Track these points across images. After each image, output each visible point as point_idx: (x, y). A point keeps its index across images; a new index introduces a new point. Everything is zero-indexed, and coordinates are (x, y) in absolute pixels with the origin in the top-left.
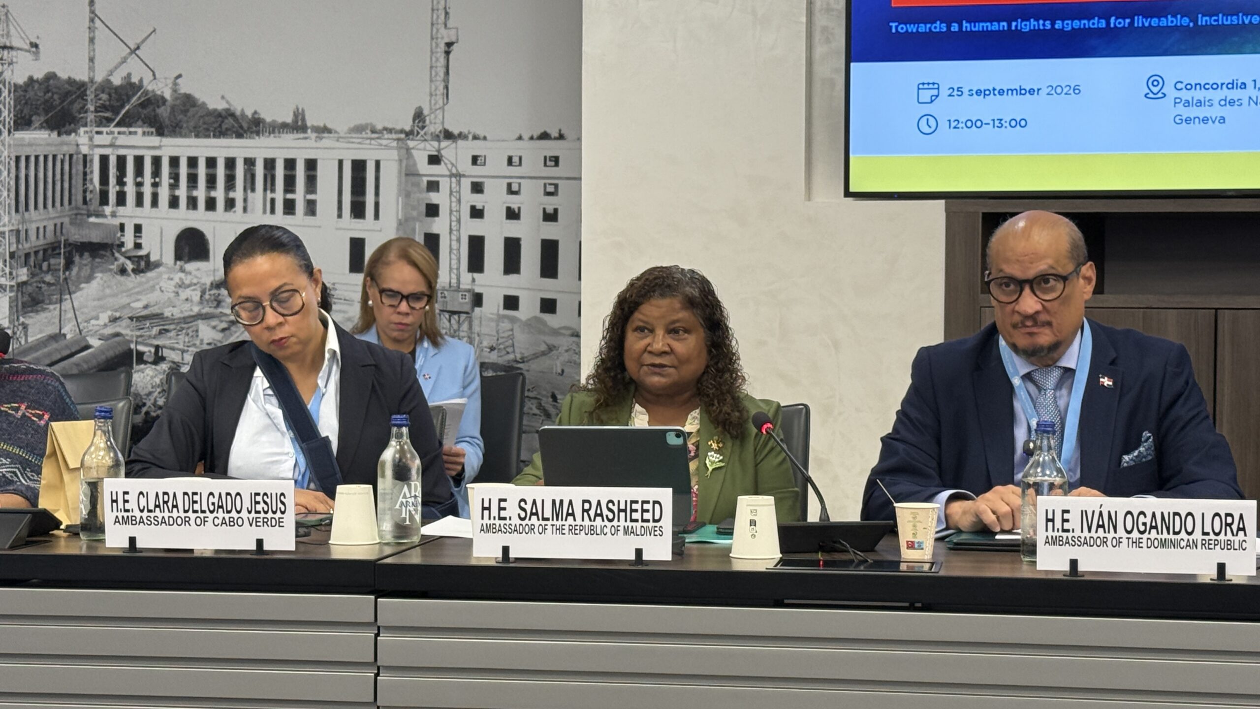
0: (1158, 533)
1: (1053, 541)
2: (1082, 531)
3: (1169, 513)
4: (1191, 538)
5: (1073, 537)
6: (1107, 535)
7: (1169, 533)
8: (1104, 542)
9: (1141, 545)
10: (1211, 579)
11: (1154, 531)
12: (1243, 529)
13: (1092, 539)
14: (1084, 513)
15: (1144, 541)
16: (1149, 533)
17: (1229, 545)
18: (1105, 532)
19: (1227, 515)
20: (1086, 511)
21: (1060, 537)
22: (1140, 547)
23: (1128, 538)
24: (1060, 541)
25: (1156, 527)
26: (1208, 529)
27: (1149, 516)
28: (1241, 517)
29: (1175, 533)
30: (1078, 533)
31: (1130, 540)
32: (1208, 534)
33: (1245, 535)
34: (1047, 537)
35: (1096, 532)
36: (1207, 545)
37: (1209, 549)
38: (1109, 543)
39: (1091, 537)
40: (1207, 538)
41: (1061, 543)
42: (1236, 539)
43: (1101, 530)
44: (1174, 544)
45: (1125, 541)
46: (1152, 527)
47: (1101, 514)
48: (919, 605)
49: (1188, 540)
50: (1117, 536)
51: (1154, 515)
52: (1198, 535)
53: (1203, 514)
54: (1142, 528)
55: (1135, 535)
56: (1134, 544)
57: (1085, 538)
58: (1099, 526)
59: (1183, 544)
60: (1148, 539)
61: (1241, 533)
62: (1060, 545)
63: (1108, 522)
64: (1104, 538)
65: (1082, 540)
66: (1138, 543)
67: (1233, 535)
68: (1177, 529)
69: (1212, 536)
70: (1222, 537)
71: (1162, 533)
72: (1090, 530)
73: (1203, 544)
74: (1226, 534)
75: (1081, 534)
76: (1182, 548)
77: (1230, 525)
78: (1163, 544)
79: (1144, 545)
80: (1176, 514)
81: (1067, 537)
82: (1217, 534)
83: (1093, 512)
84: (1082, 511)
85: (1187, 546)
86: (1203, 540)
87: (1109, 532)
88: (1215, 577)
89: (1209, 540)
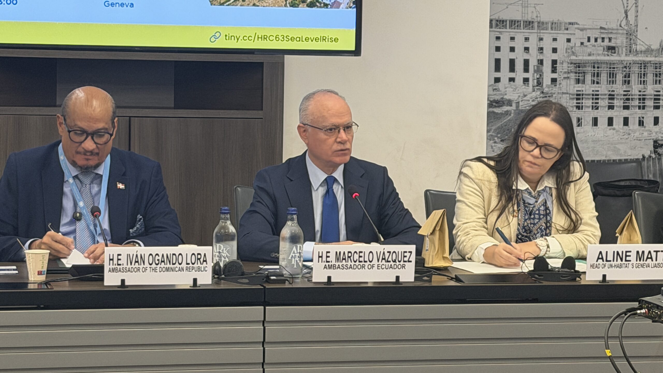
0: (165, 264)
1: (113, 270)
2: (127, 265)
3: (170, 254)
4: (181, 266)
5: (123, 268)
6: (140, 266)
7: (170, 264)
8: (138, 270)
9: (157, 271)
10: (190, 287)
11: (163, 263)
12: (206, 261)
13: (132, 269)
14: (128, 255)
15: (158, 268)
16: (161, 264)
17: (199, 269)
18: (139, 265)
19: (198, 254)
20: (129, 255)
21: (116, 268)
22: (156, 272)
23: (150, 268)
24: (116, 270)
25: (164, 261)
26: (189, 261)
27: (161, 256)
28: (205, 255)
29: (173, 264)
30: (125, 266)
31: (151, 269)
32: (189, 264)
33: (207, 264)
34: (110, 268)
35: (135, 265)
36: (188, 270)
37: (189, 271)
38: (141, 270)
39: (132, 268)
40: (188, 266)
41: (117, 271)
42: (202, 266)
43: (137, 264)
44: (173, 270)
45: (148, 269)
46: (162, 262)
47: (137, 256)
48: (42, 306)
49: (179, 268)
50: (145, 266)
51: (163, 255)
52: (184, 265)
53: (187, 254)
54: (157, 262)
55: (154, 266)
56: (153, 271)
57: (129, 268)
58: (136, 262)
59: (177, 269)
60: (160, 267)
61: (205, 263)
62: (116, 272)
63: (140, 260)
64: (138, 268)
65: (127, 269)
66: (155, 270)
67: (201, 264)
68: (174, 262)
69: (191, 265)
70: (195, 265)
71: (167, 264)
72: (131, 264)
73: (186, 269)
74: (197, 264)
75: (127, 266)
76: (176, 271)
77: (199, 259)
78: (167, 269)
79: (158, 271)
80: (174, 254)
81: (120, 268)
82: (193, 264)
83: (133, 255)
84: (127, 255)
85: (179, 270)
86: (186, 267)
87: (141, 265)
88: (192, 285)
89: (189, 267)
